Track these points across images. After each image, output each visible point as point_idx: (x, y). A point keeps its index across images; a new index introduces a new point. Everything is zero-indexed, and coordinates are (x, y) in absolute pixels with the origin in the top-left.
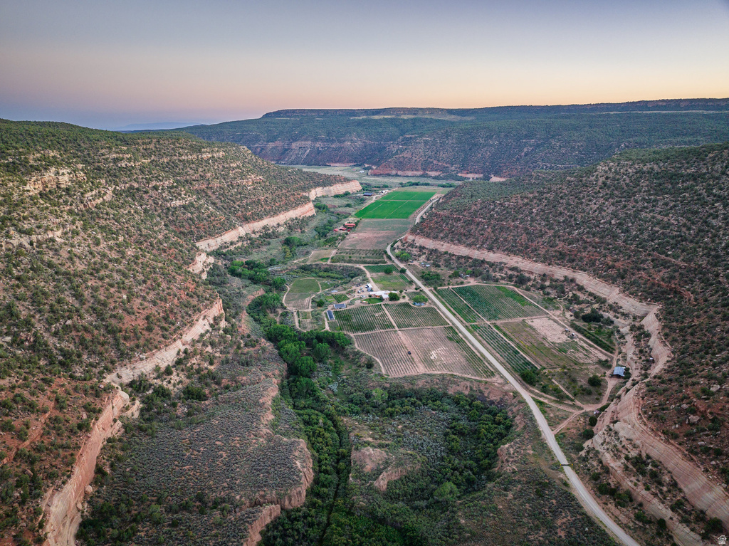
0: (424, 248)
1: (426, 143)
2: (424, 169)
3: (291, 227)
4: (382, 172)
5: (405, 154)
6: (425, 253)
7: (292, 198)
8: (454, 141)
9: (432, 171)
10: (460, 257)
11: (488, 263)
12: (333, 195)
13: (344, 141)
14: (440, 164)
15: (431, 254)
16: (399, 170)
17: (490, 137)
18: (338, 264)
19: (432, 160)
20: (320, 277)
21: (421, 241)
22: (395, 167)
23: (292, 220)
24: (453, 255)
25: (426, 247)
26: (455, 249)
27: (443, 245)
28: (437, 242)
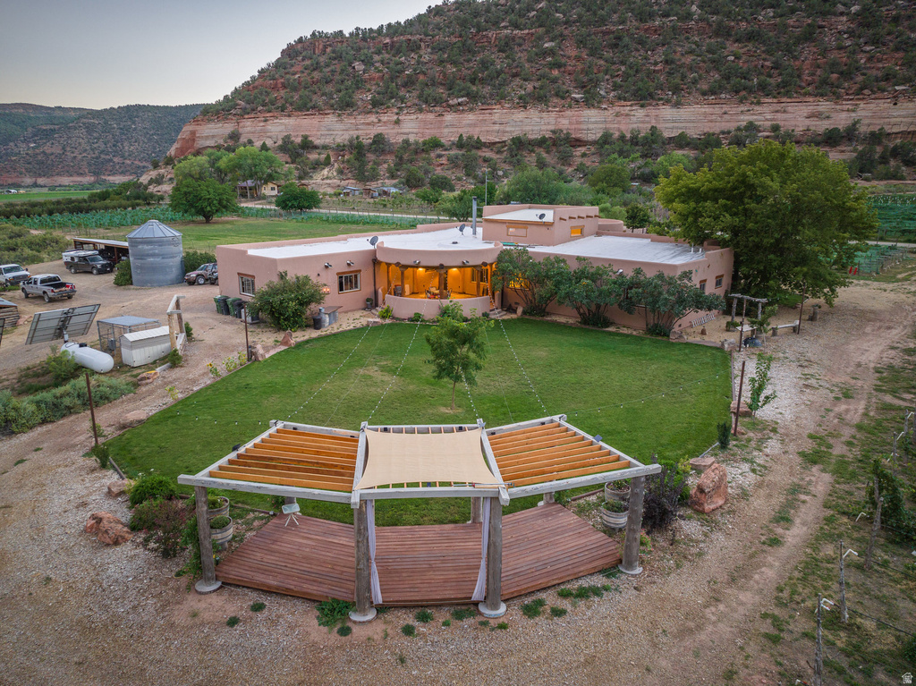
0: (307, 145)
2: (96, 174)
6: (327, 163)
8: (147, 125)
9: (114, 174)
10: (520, 144)
11: (680, 142)
14: (128, 162)
15: (360, 158)
16: (40, 176)
19: (108, 157)
24: (479, 145)
25: (317, 142)
26: (474, 125)
27: (397, 122)
28: (361, 119)
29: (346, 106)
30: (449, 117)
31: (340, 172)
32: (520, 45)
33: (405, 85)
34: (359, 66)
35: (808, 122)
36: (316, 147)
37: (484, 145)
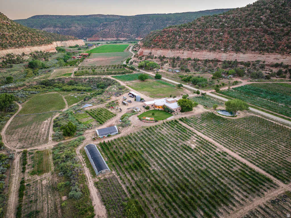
0: (164, 57)
1: (116, 24)
2: (117, 37)
3: (35, 56)
4: (94, 40)
5: (106, 30)
6: (167, 62)
7: (36, 39)
8: (131, 23)
9: (121, 38)
10: (207, 61)
11: (242, 63)
12: (68, 46)
13: (71, 27)
14: (125, 34)
15: (174, 61)
16: (104, 38)
17: (149, 20)
18: (83, 77)
19: (120, 32)
20: (64, 90)
21: (158, 52)
22: (101, 36)
23: (37, 52)
24: (199, 60)
25: (166, 57)
26: (198, 55)
27: (183, 53)
28: (176, 52)
29: (173, 48)
30: (194, 53)
31: (170, 65)
32: (215, 33)
33: (187, 43)
34: (178, 37)
35: (273, 60)
36: (166, 58)
37: (200, 60)
